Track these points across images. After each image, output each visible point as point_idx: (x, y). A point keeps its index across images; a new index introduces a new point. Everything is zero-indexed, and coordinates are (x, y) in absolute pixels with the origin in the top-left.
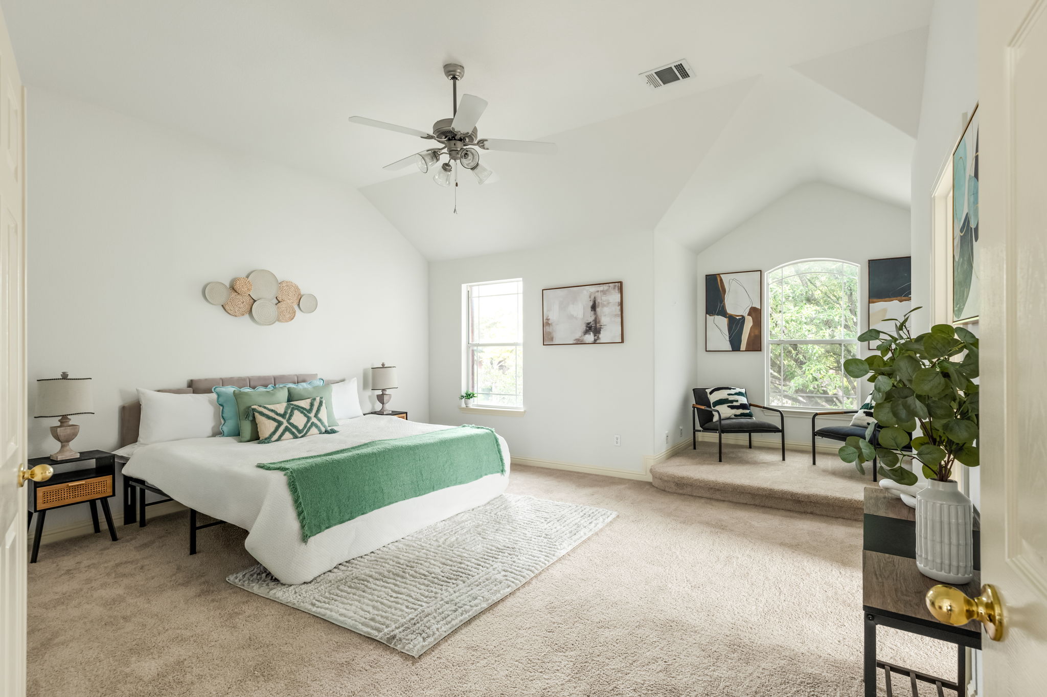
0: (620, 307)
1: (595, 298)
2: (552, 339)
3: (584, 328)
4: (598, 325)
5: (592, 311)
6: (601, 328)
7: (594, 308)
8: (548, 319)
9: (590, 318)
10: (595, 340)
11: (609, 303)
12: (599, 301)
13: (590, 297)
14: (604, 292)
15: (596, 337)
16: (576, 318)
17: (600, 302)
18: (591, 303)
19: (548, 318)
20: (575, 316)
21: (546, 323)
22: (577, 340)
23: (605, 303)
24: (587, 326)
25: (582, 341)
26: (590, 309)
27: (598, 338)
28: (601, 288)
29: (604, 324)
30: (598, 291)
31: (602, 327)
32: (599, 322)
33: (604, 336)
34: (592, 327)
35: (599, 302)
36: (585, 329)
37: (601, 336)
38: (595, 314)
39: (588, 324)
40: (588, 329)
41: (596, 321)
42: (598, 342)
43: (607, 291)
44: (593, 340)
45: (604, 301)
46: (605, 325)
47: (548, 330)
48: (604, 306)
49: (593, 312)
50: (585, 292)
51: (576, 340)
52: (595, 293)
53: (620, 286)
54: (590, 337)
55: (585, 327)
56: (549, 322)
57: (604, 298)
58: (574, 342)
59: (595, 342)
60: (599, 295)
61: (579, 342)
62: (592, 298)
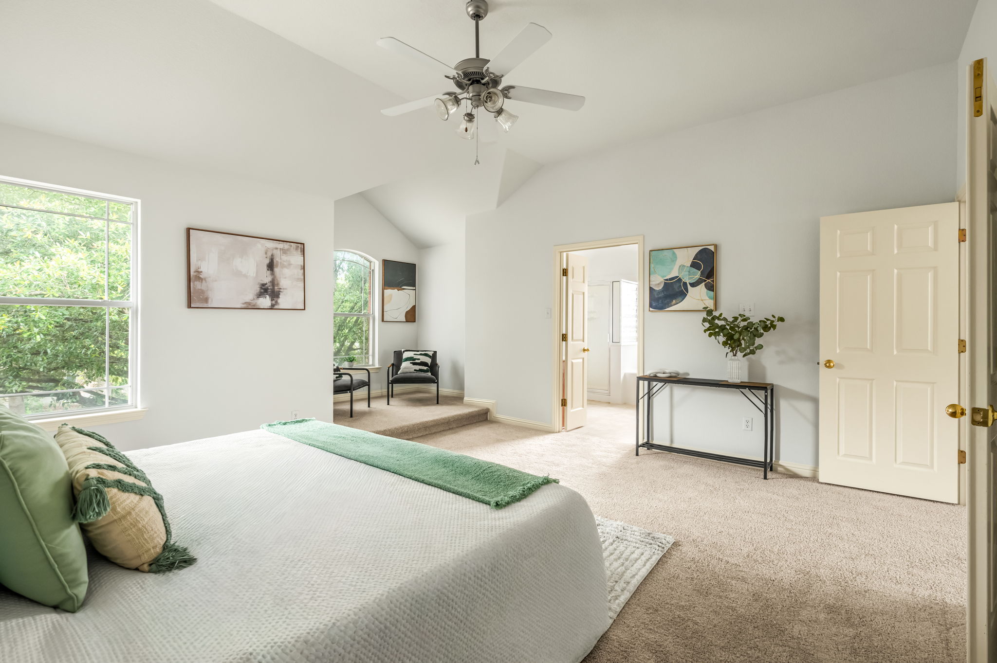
0: (303, 270)
1: (272, 255)
2: (206, 300)
3: (257, 289)
4: (276, 288)
5: (268, 270)
6: (280, 291)
7: (271, 266)
8: (198, 272)
9: (267, 279)
10: (273, 305)
11: (290, 264)
12: (277, 259)
13: (266, 253)
14: (284, 251)
15: (274, 302)
16: (245, 276)
17: (279, 261)
18: (267, 261)
19: (200, 270)
20: (243, 273)
21: (192, 278)
22: (249, 303)
23: (285, 263)
24: (261, 288)
25: (254, 306)
26: (265, 268)
27: (277, 303)
28: (281, 245)
29: (285, 287)
30: (277, 248)
31: (281, 290)
32: (278, 284)
33: (283, 301)
34: (268, 289)
35: (277, 261)
36: (258, 291)
37: (280, 301)
38: (273, 273)
39: (263, 285)
40: (262, 291)
41: (273, 282)
42: (276, 307)
43: (288, 250)
44: (270, 305)
45: (284, 261)
46: (286, 289)
47: (199, 288)
48: (283, 266)
49: (269, 272)
50: (259, 246)
51: (246, 303)
52: (273, 250)
53: (301, 247)
54: (266, 301)
55: (259, 289)
56: (201, 276)
57: (284, 258)
58: (243, 306)
59: (272, 308)
60: (277, 253)
61: (250, 307)
62: (269, 254)
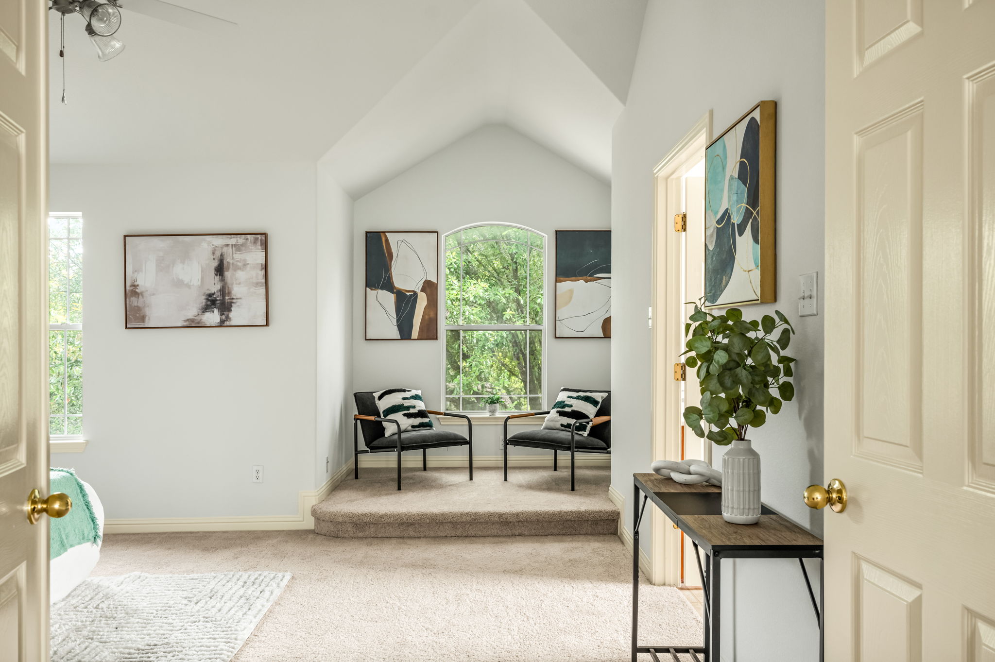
0: (263, 271)
1: (222, 255)
2: (143, 319)
3: (202, 301)
4: (227, 298)
5: (216, 275)
6: (232, 302)
7: (220, 270)
8: (135, 286)
9: (214, 287)
10: (222, 322)
11: (245, 265)
12: (228, 260)
13: (213, 253)
14: (238, 248)
15: (224, 317)
16: (188, 286)
17: (231, 262)
18: (215, 264)
19: (136, 284)
20: (185, 283)
21: (131, 292)
22: (192, 320)
23: (239, 264)
24: (207, 299)
25: (198, 323)
26: (213, 272)
27: (228, 318)
28: (233, 241)
29: (238, 296)
30: (227, 245)
31: (234, 301)
32: (229, 293)
33: (237, 315)
34: (216, 300)
35: (228, 262)
36: (204, 304)
37: (231, 315)
38: (223, 280)
39: (210, 295)
40: (209, 303)
41: (224, 291)
42: (227, 323)
43: (242, 245)
44: (218, 320)
45: (237, 261)
46: (240, 299)
47: (136, 304)
48: (237, 268)
49: (218, 278)
50: (205, 245)
51: (188, 320)
52: (222, 248)
53: (263, 240)
54: (213, 317)
55: (204, 301)
56: (137, 290)
57: (238, 256)
58: (185, 324)
59: (222, 324)
60: (228, 251)
61: (193, 324)
62: (218, 254)
